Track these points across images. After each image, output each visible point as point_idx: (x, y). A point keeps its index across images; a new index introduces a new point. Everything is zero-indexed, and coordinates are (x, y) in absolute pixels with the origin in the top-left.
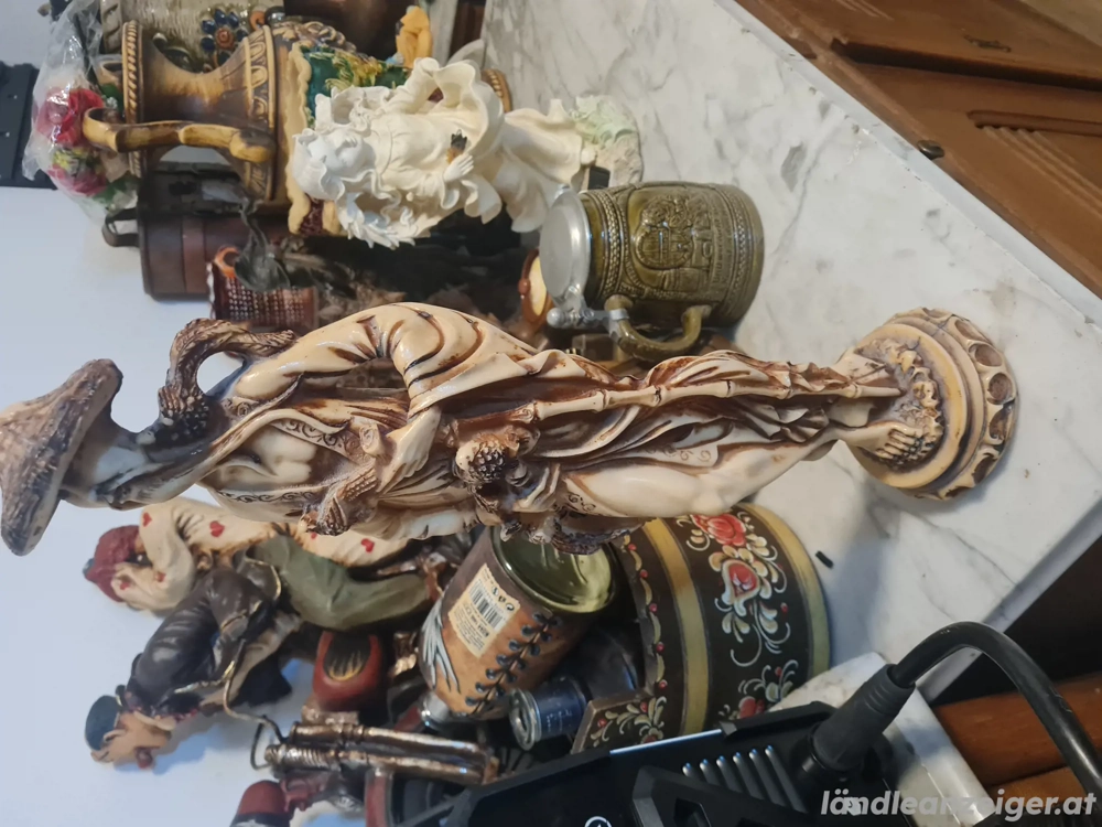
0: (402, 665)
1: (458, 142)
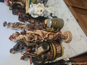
0: (33, 49)
1: (41, 11)
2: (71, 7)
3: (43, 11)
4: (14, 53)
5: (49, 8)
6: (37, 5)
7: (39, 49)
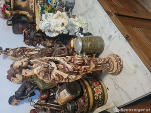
1: (63, 24)
2: (114, 15)
3: (66, 25)
4: (16, 104)
5: (76, 19)
6: (56, 15)
7: (62, 93)
